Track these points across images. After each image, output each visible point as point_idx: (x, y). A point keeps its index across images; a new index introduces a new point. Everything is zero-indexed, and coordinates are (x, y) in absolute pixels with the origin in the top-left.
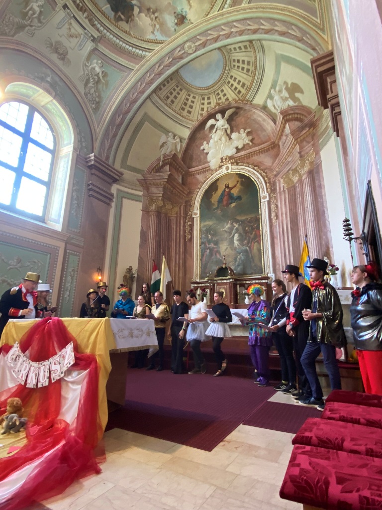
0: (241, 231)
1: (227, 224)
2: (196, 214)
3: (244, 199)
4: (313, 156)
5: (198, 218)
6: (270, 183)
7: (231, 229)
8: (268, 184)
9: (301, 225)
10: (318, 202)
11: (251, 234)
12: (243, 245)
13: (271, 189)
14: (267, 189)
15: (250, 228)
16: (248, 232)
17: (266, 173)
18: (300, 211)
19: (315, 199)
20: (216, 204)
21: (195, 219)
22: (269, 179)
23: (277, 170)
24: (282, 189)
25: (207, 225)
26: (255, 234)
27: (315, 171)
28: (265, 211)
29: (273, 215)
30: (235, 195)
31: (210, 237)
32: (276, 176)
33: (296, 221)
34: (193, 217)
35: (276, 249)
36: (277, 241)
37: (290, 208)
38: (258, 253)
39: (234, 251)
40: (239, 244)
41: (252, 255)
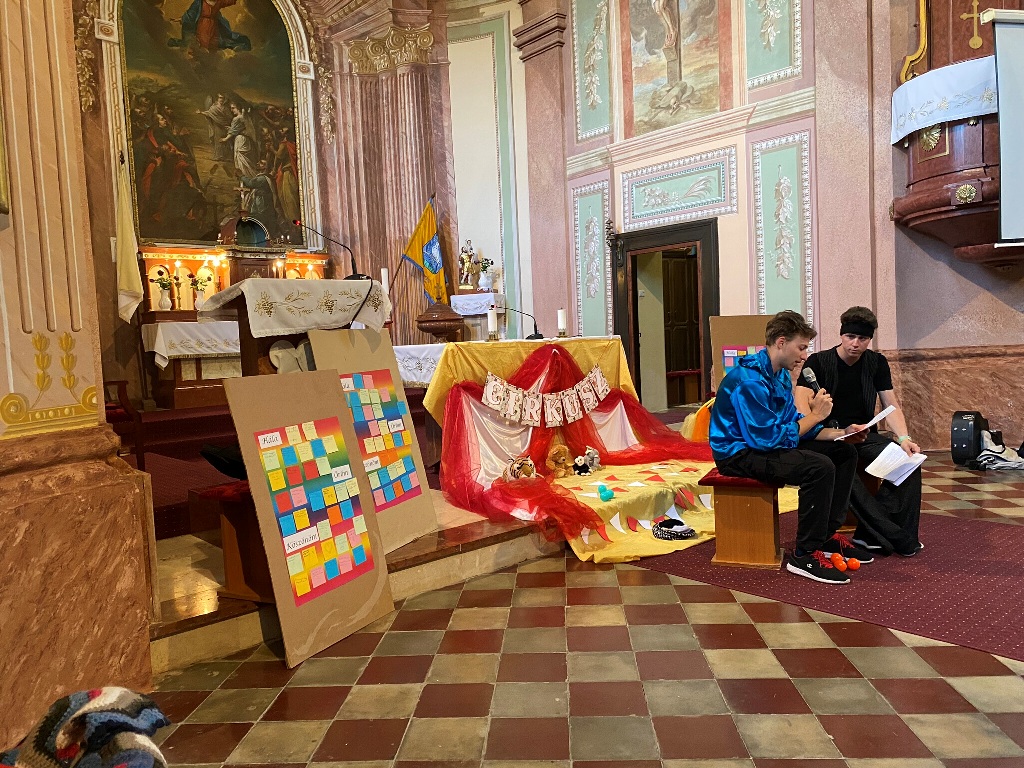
0: (250, 131)
1: (213, 102)
2: (108, 33)
3: (257, 51)
4: (429, 41)
5: (117, 47)
6: (316, 37)
7: (226, 118)
8: (312, 40)
9: (388, 162)
10: (431, 135)
11: (277, 149)
12: (259, 170)
13: (320, 56)
14: (310, 52)
15: (274, 132)
16: (268, 140)
17: (307, 8)
18: (386, 134)
19: (425, 125)
20: (178, 27)
21: (104, 44)
22: (316, 29)
23: (335, 17)
24: (346, 69)
25: (151, 81)
26: (285, 149)
27: (429, 72)
28: (306, 102)
29: (324, 119)
30: (233, 28)
31: (162, 122)
32: (333, 29)
33: (376, 150)
34: (97, 36)
35: (330, 196)
36: (334, 180)
37: (365, 119)
38: (291, 196)
39: (235, 178)
40: (247, 165)
41: (278, 199)
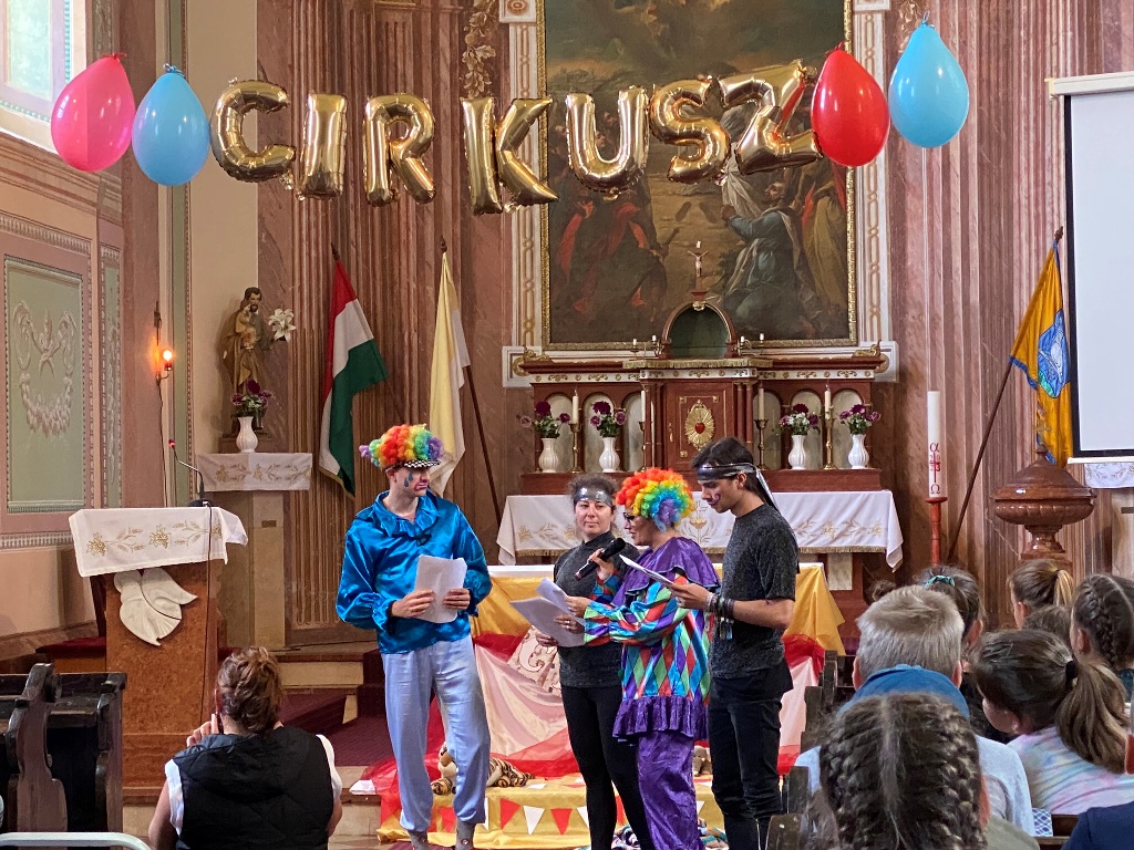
2: (519, 7)
5: (532, 30)
12: (767, 202)
25: (584, 74)
28: (871, 57)
33: (1003, 135)
34: (501, 20)
35: (910, 238)
36: (918, 206)
37: (985, 76)
38: (831, 245)
39: (722, 223)
40: (745, 195)
41: (803, 253)
